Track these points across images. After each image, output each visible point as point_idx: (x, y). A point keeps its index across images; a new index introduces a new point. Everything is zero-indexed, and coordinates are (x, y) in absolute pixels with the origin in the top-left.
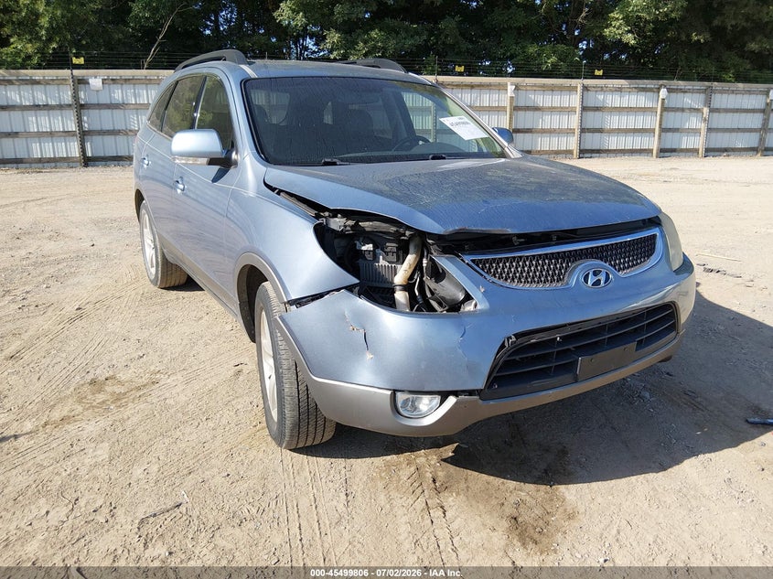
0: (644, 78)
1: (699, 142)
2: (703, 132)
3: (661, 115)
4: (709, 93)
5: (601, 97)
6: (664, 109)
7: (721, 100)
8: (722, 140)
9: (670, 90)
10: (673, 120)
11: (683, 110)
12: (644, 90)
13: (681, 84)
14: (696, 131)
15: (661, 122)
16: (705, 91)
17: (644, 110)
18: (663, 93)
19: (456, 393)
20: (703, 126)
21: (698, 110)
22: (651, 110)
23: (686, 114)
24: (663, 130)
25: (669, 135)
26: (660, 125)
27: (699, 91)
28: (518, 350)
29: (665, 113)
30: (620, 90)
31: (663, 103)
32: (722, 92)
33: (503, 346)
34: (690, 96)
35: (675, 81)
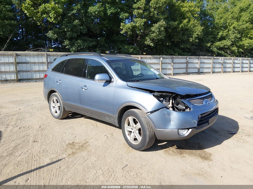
0: (155, 55)
1: (171, 72)
2: (172, 69)
3: (161, 65)
4: (172, 58)
5: (145, 60)
6: (162, 63)
7: (176, 60)
8: (177, 71)
9: (163, 58)
10: (164, 66)
11: (166, 63)
12: (156, 58)
13: (165, 56)
14: (170, 69)
15: (161, 66)
16: (171, 58)
17: (157, 63)
18: (161, 58)
19: (191, 128)
20: (172, 68)
21: (170, 63)
22: (159, 64)
23: (167, 64)
24: (162, 69)
25: (164, 70)
26: (161, 67)
27: (170, 58)
28: (202, 117)
29: (162, 64)
30: (150, 58)
31: (161, 62)
32: (176, 58)
33: (199, 117)
34: (168, 60)
35: (164, 56)
